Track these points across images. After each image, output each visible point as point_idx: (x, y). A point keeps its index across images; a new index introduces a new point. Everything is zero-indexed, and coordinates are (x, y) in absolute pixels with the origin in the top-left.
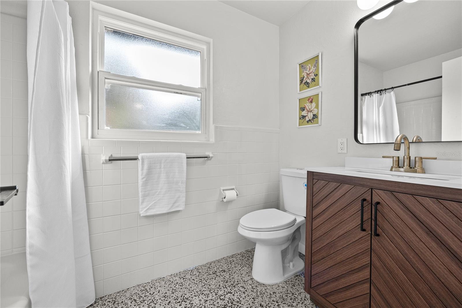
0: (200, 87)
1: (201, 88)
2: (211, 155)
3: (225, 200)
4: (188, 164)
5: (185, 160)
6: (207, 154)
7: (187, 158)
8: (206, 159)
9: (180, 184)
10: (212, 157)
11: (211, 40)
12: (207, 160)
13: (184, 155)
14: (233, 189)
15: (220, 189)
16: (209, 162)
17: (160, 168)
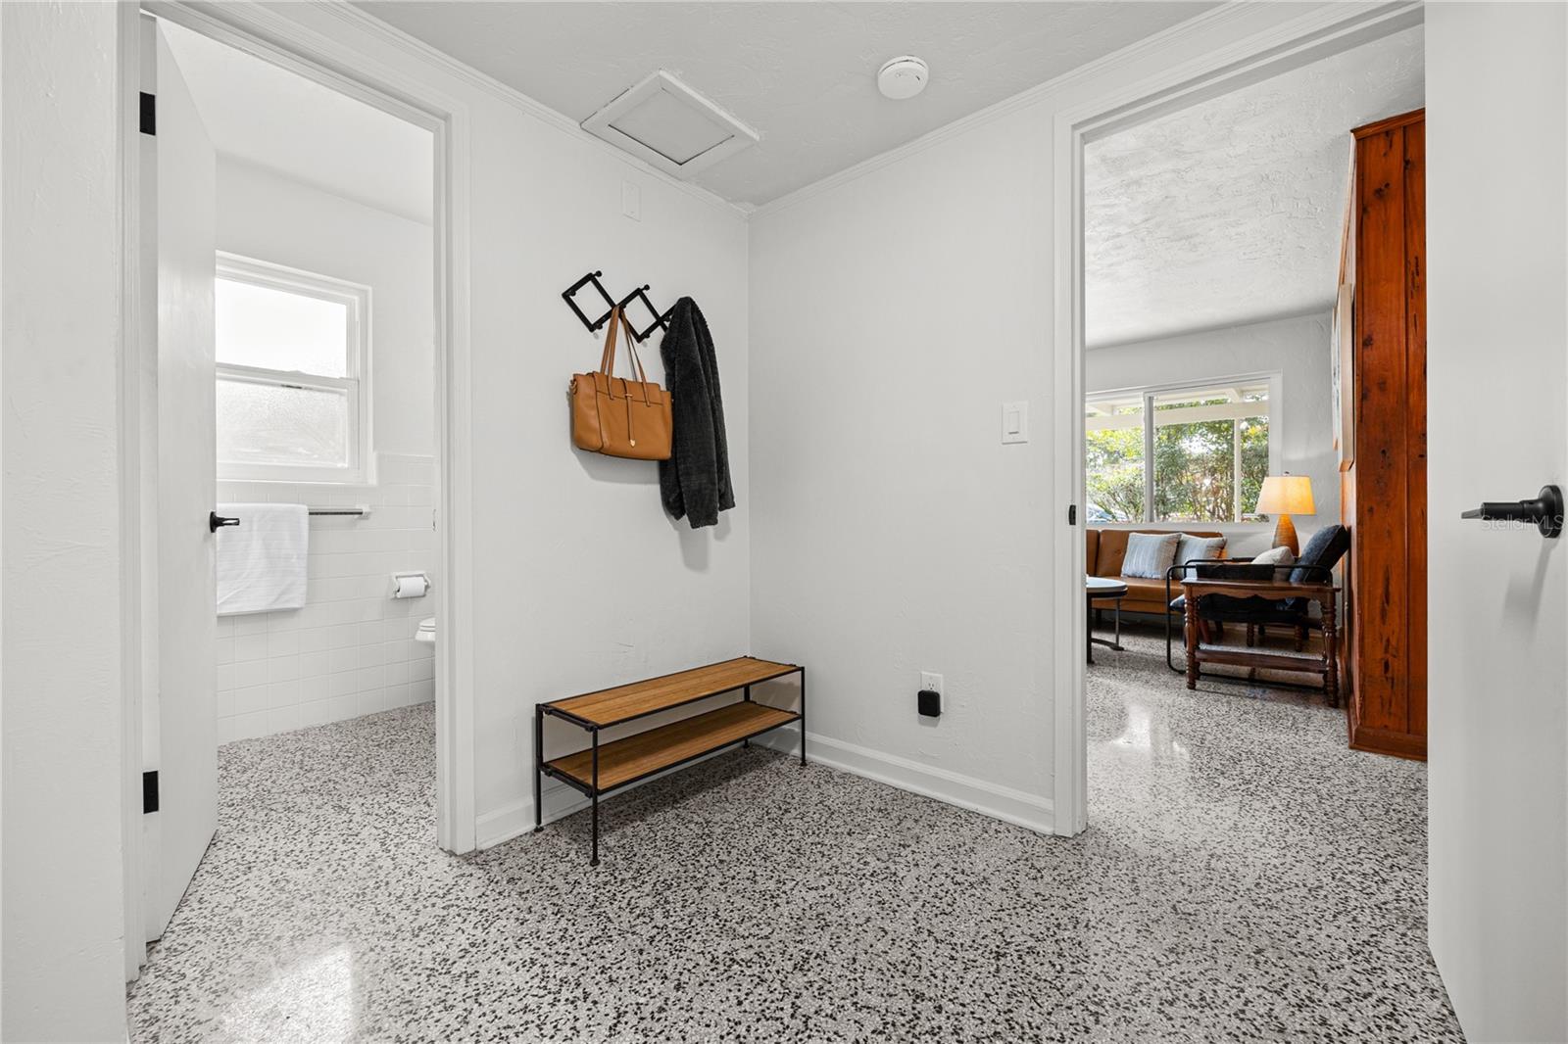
0: (344, 376)
1: (347, 379)
2: (365, 509)
3: (399, 595)
4: (312, 527)
5: (305, 518)
6: (357, 507)
7: (311, 514)
8: (356, 516)
9: (293, 560)
10: (369, 514)
11: (370, 289)
12: (358, 518)
13: (304, 509)
14: (421, 575)
15: (390, 577)
16: (363, 523)
17: (251, 530)
